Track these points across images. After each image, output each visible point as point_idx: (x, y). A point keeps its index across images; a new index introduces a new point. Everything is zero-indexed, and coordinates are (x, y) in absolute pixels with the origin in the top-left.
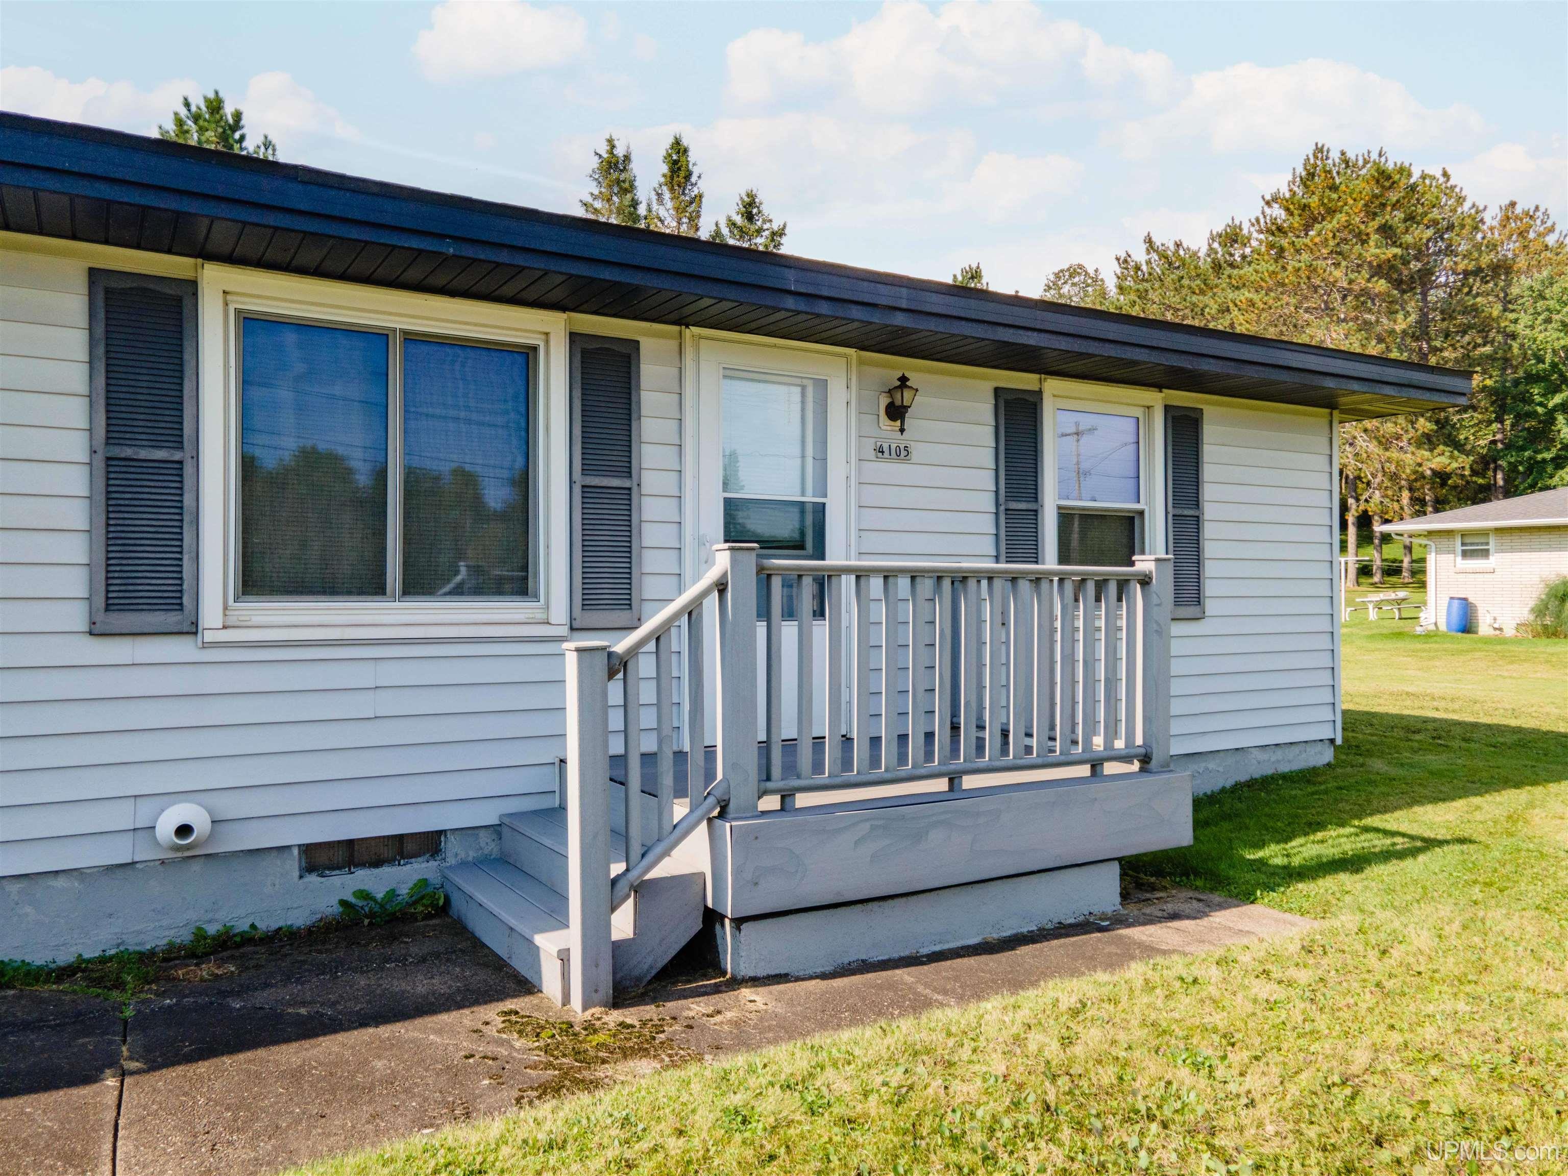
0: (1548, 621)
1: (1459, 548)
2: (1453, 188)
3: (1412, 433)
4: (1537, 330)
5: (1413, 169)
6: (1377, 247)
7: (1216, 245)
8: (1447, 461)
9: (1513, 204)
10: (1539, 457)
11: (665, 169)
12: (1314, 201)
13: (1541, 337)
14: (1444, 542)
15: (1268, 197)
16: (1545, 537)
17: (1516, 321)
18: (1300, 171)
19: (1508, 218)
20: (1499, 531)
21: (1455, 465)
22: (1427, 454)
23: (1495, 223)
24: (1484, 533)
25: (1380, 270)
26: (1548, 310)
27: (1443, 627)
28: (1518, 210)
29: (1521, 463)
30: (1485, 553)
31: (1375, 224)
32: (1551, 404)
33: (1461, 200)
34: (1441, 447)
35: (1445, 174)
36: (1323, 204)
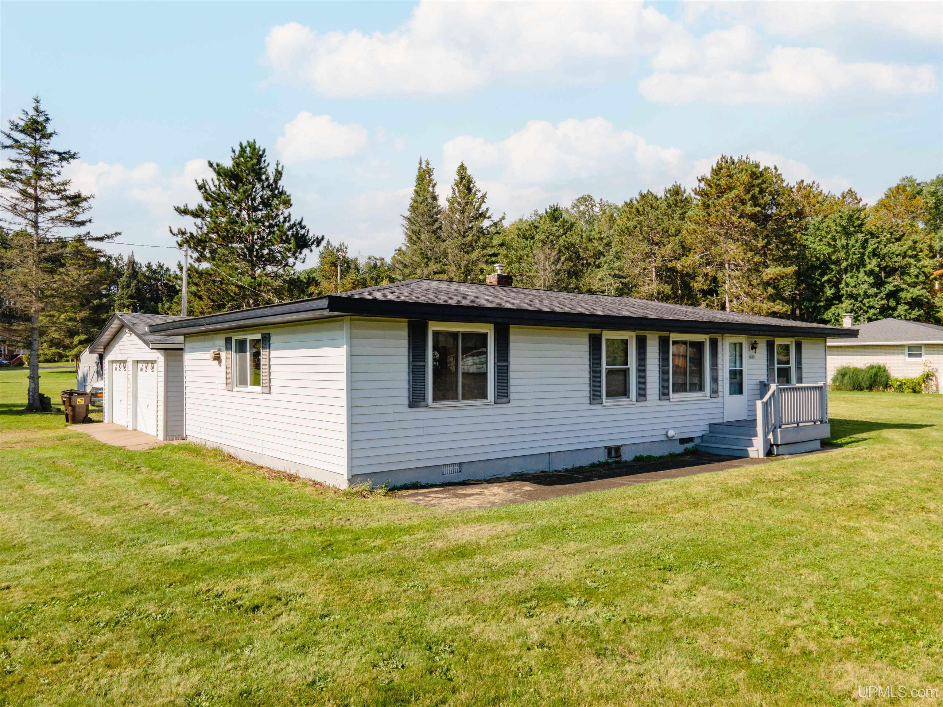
0: (838, 384)
2: (779, 175)
3: (765, 294)
4: (816, 245)
5: (761, 164)
6: (751, 206)
7: (668, 195)
8: (781, 308)
9: (802, 181)
10: (818, 305)
11: (457, 177)
12: (722, 182)
13: (818, 248)
15: (700, 178)
17: (807, 240)
18: (715, 166)
19: (800, 188)
21: (784, 310)
22: (772, 304)
25: (753, 217)
26: (821, 235)
28: (805, 184)
29: (810, 307)
31: (749, 196)
32: (823, 280)
33: (782, 181)
34: (778, 301)
35: (776, 168)
36: (726, 184)
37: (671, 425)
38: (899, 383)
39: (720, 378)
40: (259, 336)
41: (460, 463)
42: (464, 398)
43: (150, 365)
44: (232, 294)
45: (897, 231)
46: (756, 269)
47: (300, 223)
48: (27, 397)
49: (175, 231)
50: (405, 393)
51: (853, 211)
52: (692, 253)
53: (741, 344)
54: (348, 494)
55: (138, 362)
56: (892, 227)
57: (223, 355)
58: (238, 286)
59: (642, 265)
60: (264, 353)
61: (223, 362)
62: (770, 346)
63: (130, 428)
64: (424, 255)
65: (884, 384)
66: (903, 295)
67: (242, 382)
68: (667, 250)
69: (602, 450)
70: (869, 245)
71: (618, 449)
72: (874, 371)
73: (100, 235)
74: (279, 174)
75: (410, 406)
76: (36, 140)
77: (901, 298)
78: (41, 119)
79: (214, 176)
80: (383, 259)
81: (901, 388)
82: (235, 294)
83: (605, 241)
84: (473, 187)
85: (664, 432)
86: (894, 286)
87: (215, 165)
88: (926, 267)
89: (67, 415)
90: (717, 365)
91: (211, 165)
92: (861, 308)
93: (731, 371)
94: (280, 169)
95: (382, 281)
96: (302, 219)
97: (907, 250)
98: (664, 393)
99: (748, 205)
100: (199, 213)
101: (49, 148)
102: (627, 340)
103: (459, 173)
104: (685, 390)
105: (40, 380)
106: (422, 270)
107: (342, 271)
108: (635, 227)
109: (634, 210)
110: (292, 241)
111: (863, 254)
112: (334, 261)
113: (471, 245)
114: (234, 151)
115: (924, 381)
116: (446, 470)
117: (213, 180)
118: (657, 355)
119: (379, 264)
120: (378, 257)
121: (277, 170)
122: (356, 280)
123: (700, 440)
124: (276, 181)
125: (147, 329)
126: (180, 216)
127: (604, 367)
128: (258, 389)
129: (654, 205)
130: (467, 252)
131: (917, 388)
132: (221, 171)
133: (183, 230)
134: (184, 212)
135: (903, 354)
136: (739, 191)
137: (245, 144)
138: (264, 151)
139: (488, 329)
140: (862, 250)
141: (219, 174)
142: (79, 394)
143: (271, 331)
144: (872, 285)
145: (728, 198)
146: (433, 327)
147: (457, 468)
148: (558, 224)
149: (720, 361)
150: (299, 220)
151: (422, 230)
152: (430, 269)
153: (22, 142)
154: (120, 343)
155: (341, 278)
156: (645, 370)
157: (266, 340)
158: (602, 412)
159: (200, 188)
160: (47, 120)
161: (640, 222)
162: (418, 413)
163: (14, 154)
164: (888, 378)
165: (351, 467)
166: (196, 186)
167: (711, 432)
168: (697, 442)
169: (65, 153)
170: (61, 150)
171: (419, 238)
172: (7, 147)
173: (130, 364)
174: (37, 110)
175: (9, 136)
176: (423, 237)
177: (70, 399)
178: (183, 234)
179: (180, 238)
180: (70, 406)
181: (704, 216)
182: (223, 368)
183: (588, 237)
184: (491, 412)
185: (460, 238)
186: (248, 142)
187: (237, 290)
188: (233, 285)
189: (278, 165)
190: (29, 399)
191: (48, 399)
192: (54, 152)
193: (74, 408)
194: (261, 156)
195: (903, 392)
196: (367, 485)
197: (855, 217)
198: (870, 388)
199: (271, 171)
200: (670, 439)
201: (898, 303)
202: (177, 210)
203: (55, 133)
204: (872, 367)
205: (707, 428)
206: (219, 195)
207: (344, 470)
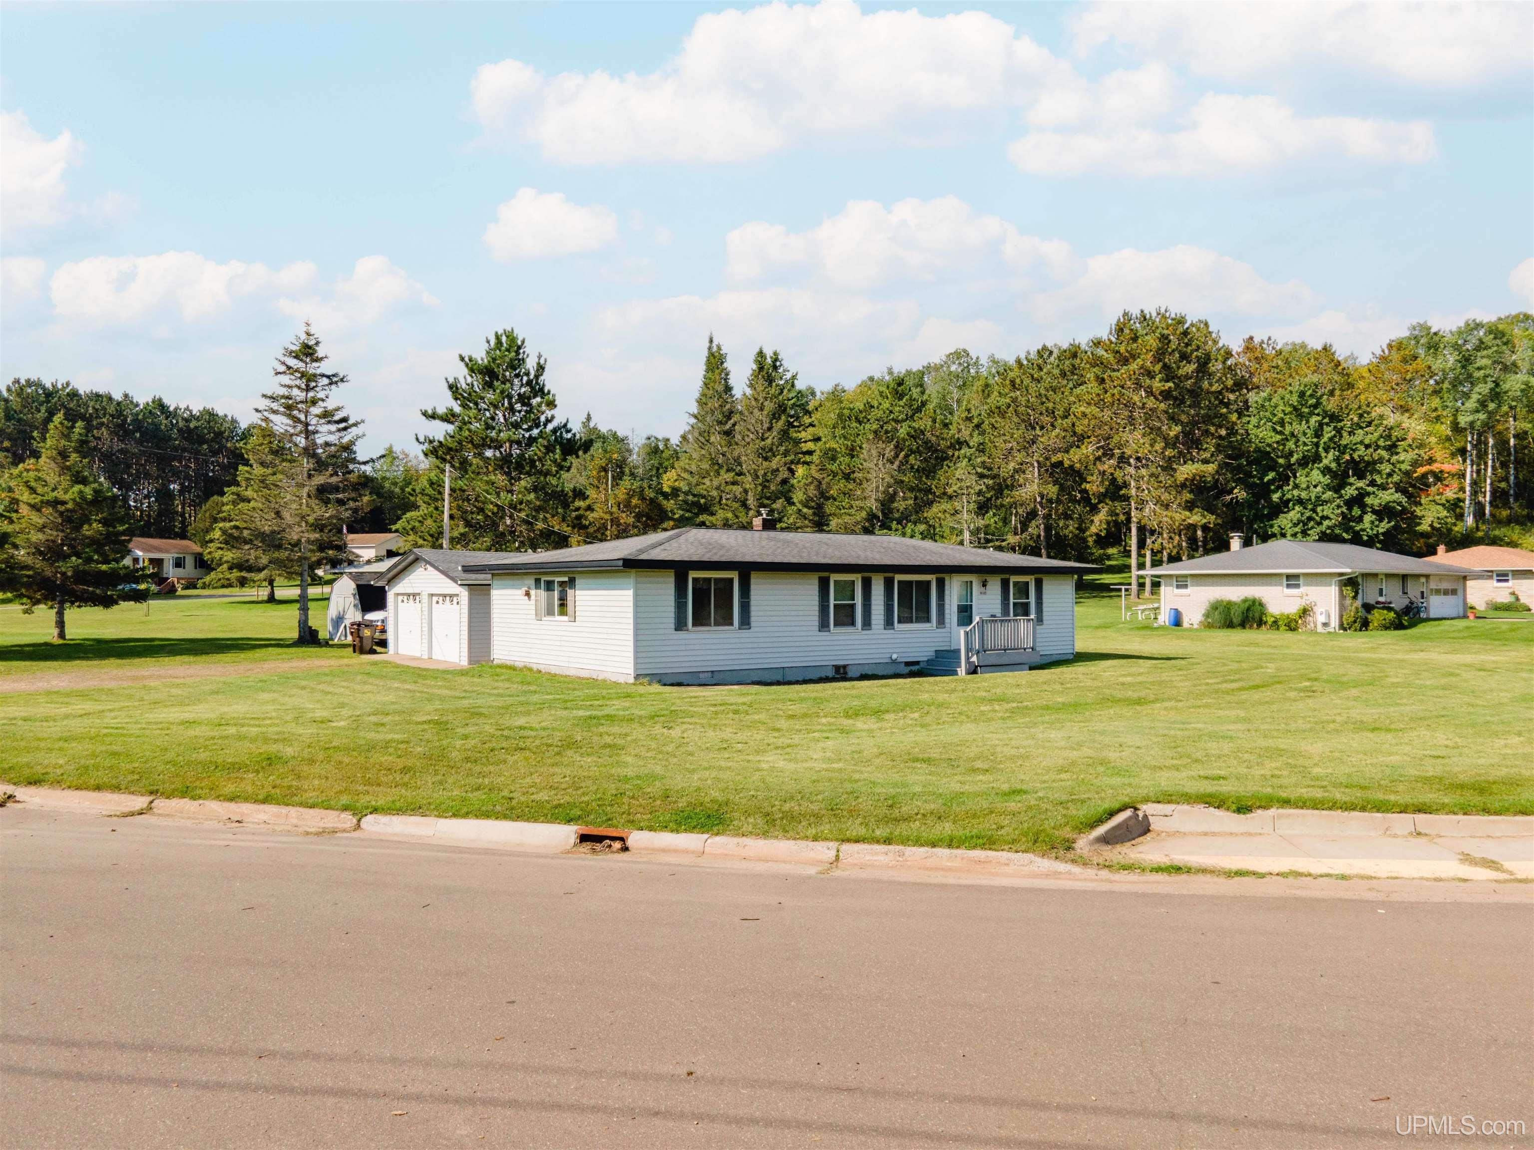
0: (1210, 620)
1: (1175, 583)
2: (1210, 333)
4: (1260, 430)
5: (1188, 318)
6: (1160, 381)
8: (1200, 518)
9: (1251, 338)
11: (755, 367)
12: (1123, 348)
13: (1261, 435)
14: (1168, 580)
16: (1210, 580)
17: (1248, 423)
18: (1115, 325)
19: (1248, 349)
20: (1192, 575)
21: (1205, 521)
23: (1240, 350)
24: (1186, 576)
25: (1166, 395)
27: (1167, 624)
28: (1255, 342)
30: (1186, 586)
31: (1159, 366)
33: (1216, 341)
34: (1197, 509)
35: (1206, 323)
36: (1127, 351)
37: (895, 650)
38: (1273, 619)
39: (947, 611)
40: (566, 579)
41: (712, 672)
42: (716, 625)
43: (448, 598)
44: (490, 514)
45: (1369, 413)
46: (1168, 468)
47: (565, 425)
48: (297, 630)
49: (422, 439)
50: (673, 620)
51: (1306, 386)
52: (1086, 444)
53: (971, 582)
54: (634, 684)
55: (432, 595)
56: (1360, 407)
57: (533, 592)
58: (497, 505)
59: (1019, 457)
60: (570, 592)
61: (533, 597)
62: (1005, 584)
63: (426, 657)
64: (714, 462)
65: (1257, 619)
66: (1369, 500)
67: (550, 612)
68: (1051, 438)
69: (830, 668)
70: (1324, 433)
71: (845, 667)
72: (1247, 605)
73: (365, 460)
74: (541, 368)
75: (676, 630)
76: (306, 364)
77: (1367, 505)
78: (311, 343)
79: (465, 371)
80: (668, 440)
81: (1276, 624)
82: (493, 513)
83: (976, 421)
84: (781, 365)
85: (889, 656)
86: (1357, 489)
87: (467, 359)
88: (1403, 462)
89: (354, 646)
90: (943, 600)
91: (462, 359)
92: (1313, 519)
93: (958, 606)
94: (542, 362)
95: (665, 472)
96: (568, 421)
97: (1378, 439)
98: (889, 623)
99: (1157, 379)
100: (449, 417)
101: (318, 372)
102: (854, 581)
103: (756, 361)
104: (912, 622)
105: (310, 612)
106: (711, 480)
107: (613, 477)
108: (1009, 406)
109: (1008, 382)
110: (558, 451)
111: (1317, 445)
112: (604, 465)
113: (771, 450)
114: (488, 342)
115: (1300, 617)
116: (701, 675)
117: (465, 378)
118: (882, 592)
119: (661, 447)
120: (660, 437)
121: (539, 364)
122: (630, 489)
123: (925, 664)
124: (537, 377)
125: (460, 568)
126: (427, 421)
127: (832, 602)
128: (565, 618)
129: (1035, 376)
130: (766, 459)
131: (1293, 625)
132: (475, 367)
133: (431, 438)
134: (433, 416)
135: (1281, 585)
136: (1146, 360)
137: (500, 332)
138: (523, 342)
139: (734, 575)
140: (1315, 440)
141: (472, 370)
142: (366, 626)
143: (576, 576)
144: (1329, 487)
145: (1128, 370)
146: (693, 575)
147: (710, 674)
148: (901, 403)
149: (947, 598)
150: (564, 421)
151: (713, 430)
152: (720, 478)
153: (295, 367)
154: (410, 577)
155: (613, 486)
156: (870, 605)
157: (572, 582)
158: (829, 638)
159: (451, 387)
160: (317, 343)
161: (1014, 400)
162: (681, 634)
163: (286, 379)
164: (1263, 613)
165: (636, 669)
166: (446, 385)
167: (936, 657)
168: (922, 665)
169: (334, 376)
170: (329, 373)
171: (707, 441)
172: (280, 373)
173: (425, 598)
174: (308, 334)
175: (283, 363)
176: (712, 439)
177: (358, 630)
178: (431, 442)
179: (426, 446)
180: (359, 637)
181: (1098, 395)
182: (533, 602)
183: (942, 421)
184: (737, 635)
185: (757, 441)
186: (505, 331)
187: (495, 509)
188: (492, 503)
189: (540, 357)
190: (300, 631)
191: (316, 632)
192: (323, 375)
193: (361, 638)
194: (519, 348)
195: (1278, 629)
196: (646, 680)
197: (1308, 393)
198: (1243, 625)
199: (531, 364)
200: (894, 662)
201: (1364, 513)
202: (425, 414)
203: (326, 357)
204: (1245, 600)
205: (933, 654)
206: (470, 394)
207: (631, 671)
